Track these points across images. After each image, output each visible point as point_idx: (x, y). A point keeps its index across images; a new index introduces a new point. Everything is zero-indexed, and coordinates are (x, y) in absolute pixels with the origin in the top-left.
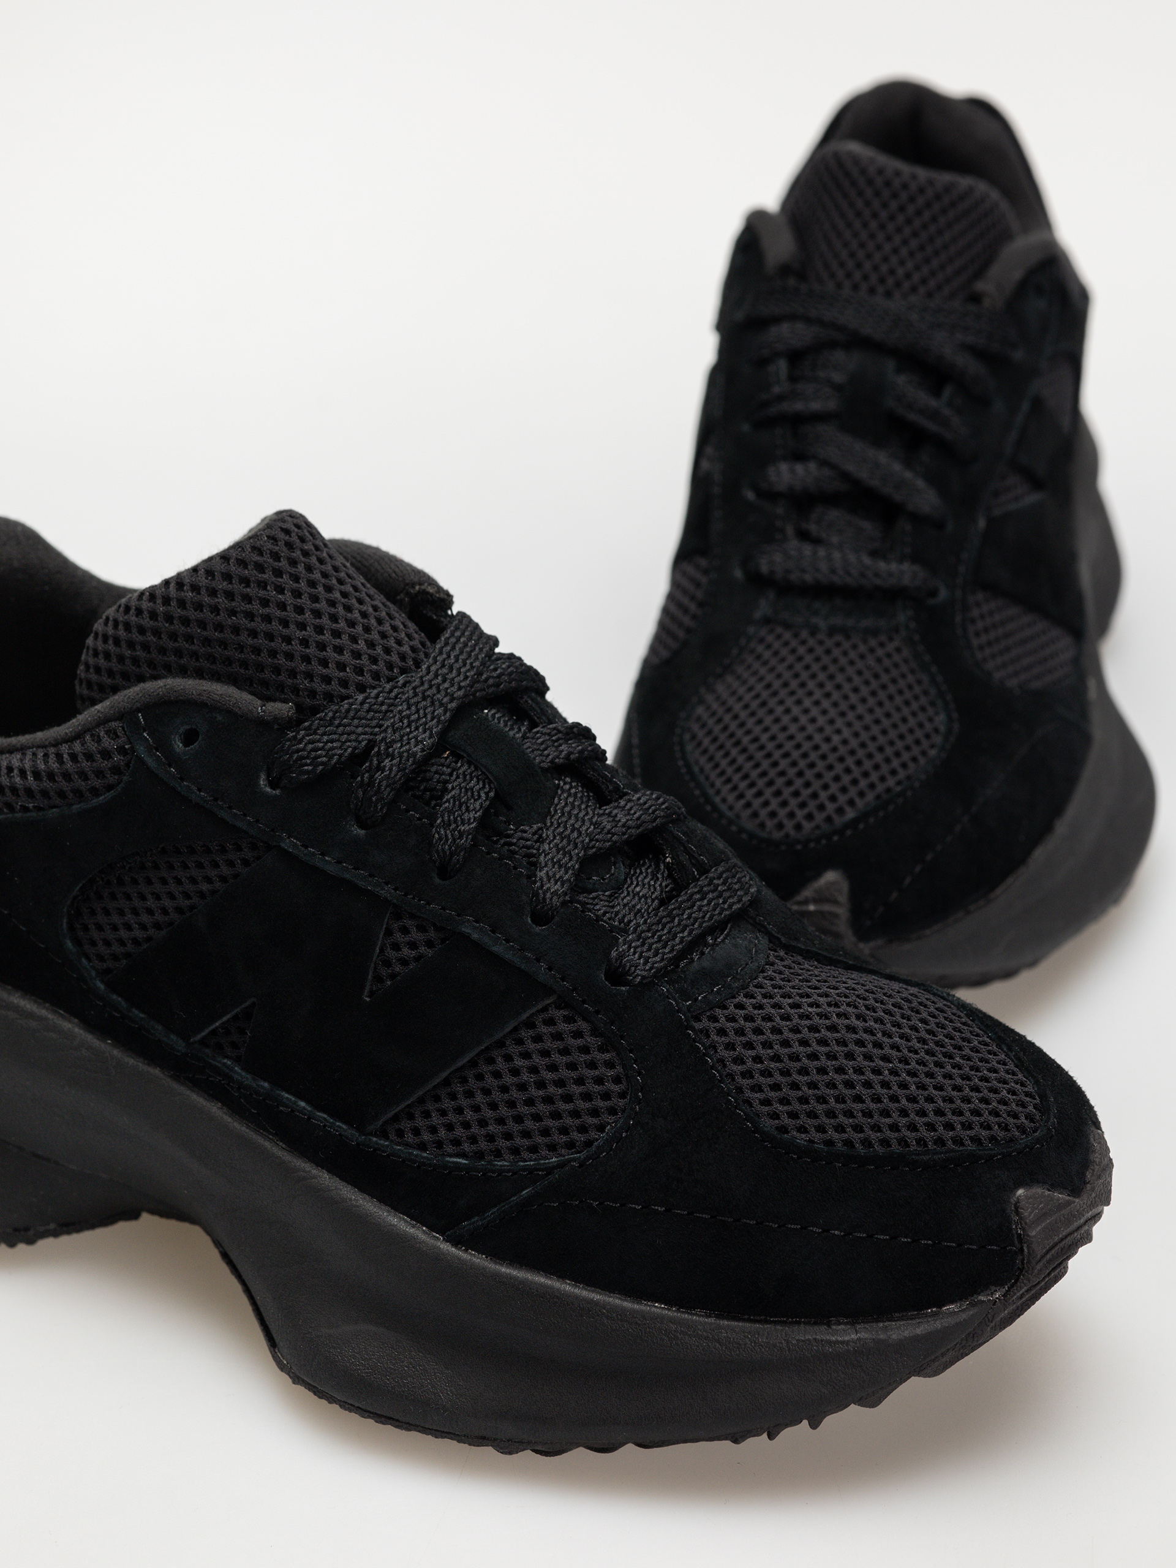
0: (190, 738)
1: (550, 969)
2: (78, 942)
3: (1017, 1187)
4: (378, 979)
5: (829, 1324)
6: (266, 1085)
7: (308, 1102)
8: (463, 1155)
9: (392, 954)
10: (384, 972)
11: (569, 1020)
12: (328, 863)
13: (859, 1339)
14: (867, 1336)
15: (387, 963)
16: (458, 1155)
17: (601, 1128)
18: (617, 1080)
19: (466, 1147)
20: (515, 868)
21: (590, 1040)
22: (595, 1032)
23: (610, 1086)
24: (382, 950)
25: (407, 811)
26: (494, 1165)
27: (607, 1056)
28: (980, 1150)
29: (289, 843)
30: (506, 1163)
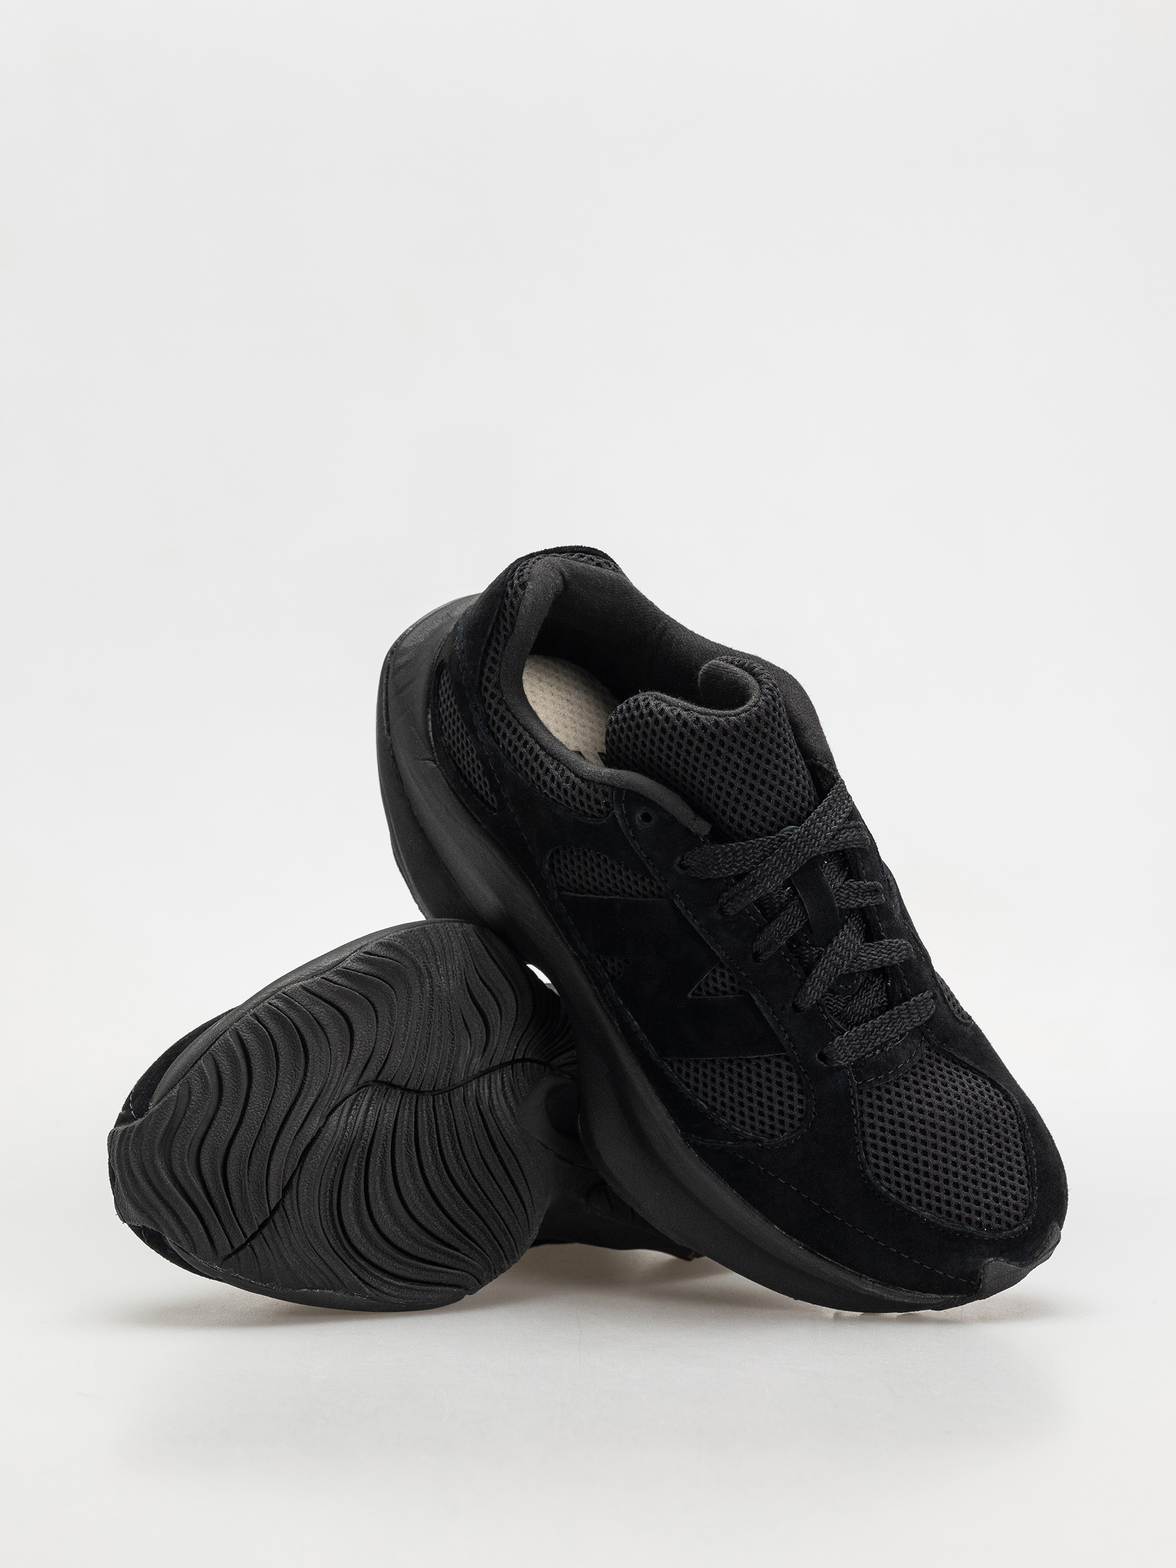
0: (646, 818)
1: (790, 1040)
2: (552, 865)
3: (990, 1257)
4: (699, 989)
5: (861, 1277)
6: (621, 1002)
7: (639, 1024)
8: (706, 1103)
9: (711, 983)
10: (704, 988)
11: (789, 1068)
12: (695, 924)
13: (873, 1292)
14: (878, 1292)
15: (707, 985)
16: (703, 1101)
17: (782, 1132)
18: (801, 1111)
19: (709, 1100)
20: (796, 972)
21: (795, 1085)
22: (799, 1082)
23: (795, 1113)
24: (707, 977)
25: (750, 915)
26: (719, 1119)
27: (801, 1097)
28: (977, 1232)
29: (680, 904)
30: (726, 1122)
